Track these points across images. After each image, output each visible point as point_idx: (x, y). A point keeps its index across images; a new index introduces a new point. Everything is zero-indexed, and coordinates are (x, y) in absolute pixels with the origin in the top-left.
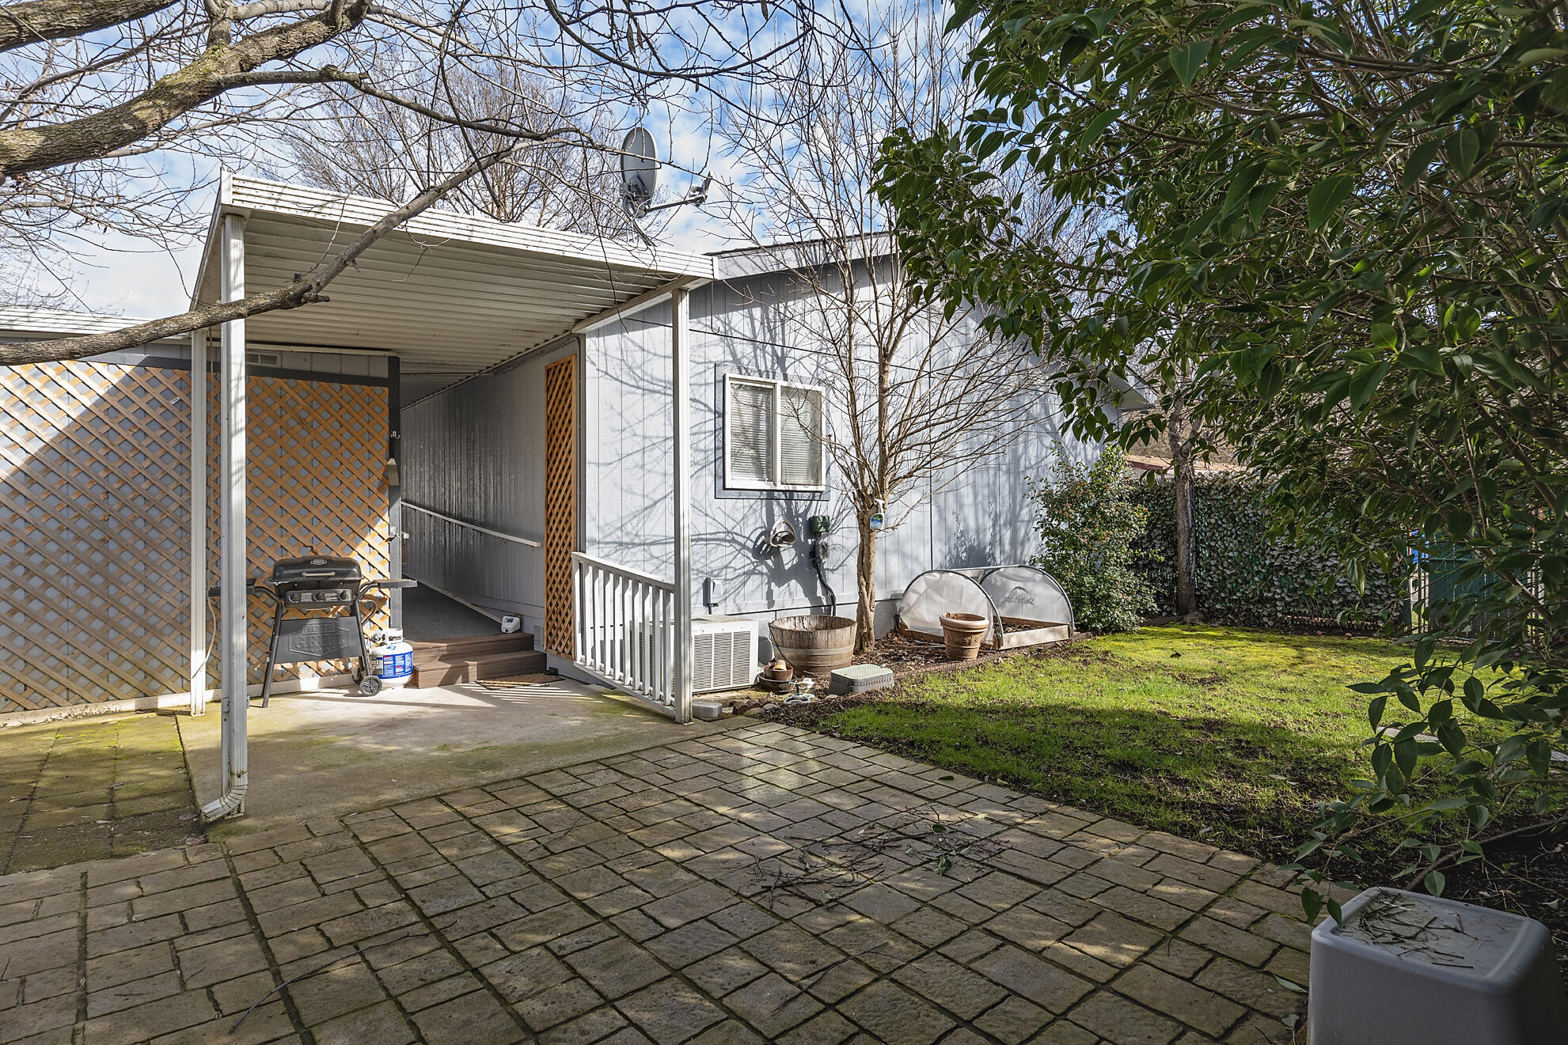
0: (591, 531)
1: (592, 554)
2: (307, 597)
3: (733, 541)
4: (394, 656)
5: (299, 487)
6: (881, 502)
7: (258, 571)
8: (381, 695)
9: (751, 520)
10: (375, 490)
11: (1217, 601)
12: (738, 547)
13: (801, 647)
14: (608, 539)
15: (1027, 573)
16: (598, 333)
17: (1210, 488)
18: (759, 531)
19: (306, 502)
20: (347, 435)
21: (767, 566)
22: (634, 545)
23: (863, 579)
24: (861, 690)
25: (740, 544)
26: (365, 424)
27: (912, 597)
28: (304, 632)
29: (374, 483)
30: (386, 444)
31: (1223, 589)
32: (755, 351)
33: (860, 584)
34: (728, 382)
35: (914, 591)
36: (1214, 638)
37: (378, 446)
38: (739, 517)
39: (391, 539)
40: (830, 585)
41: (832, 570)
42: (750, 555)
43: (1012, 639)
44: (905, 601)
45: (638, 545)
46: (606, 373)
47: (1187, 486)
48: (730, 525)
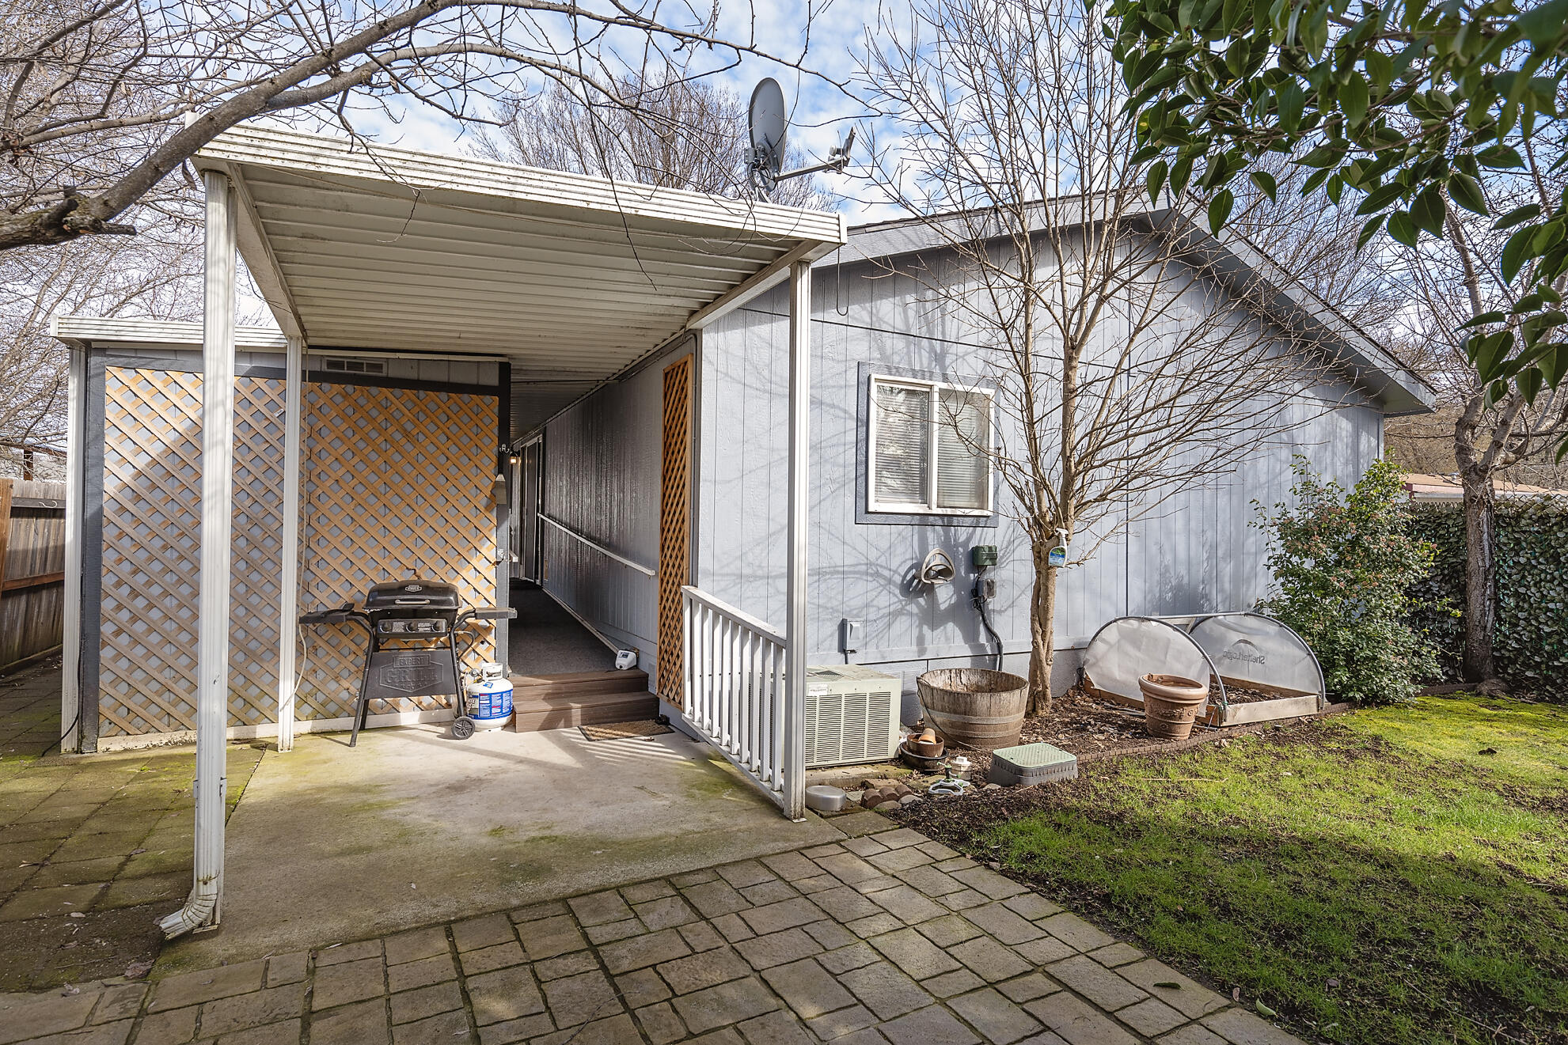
0: (704, 560)
1: (705, 592)
2: (398, 626)
3: (877, 574)
4: (490, 695)
5: (403, 505)
6: (1064, 532)
8: (475, 739)
9: (900, 550)
10: (482, 509)
11: (1529, 667)
12: (882, 582)
13: (955, 712)
14: (726, 570)
15: (1252, 622)
16: (717, 326)
17: (1519, 516)
18: (909, 564)
19: (410, 522)
20: (454, 449)
21: (918, 605)
22: (756, 577)
23: (1037, 626)
24: (1032, 782)
25: (885, 578)
26: (473, 437)
27: (1099, 647)
28: (397, 665)
29: (482, 501)
30: (495, 459)
31: (1538, 651)
32: (908, 347)
33: (1034, 632)
34: (874, 385)
35: (1103, 641)
36: (1535, 723)
37: (486, 461)
38: (884, 545)
39: (498, 563)
40: (996, 630)
41: (1000, 612)
42: (897, 592)
43: (1240, 713)
44: (1091, 651)
45: (761, 578)
46: (727, 374)
47: (1484, 514)
48: (873, 555)
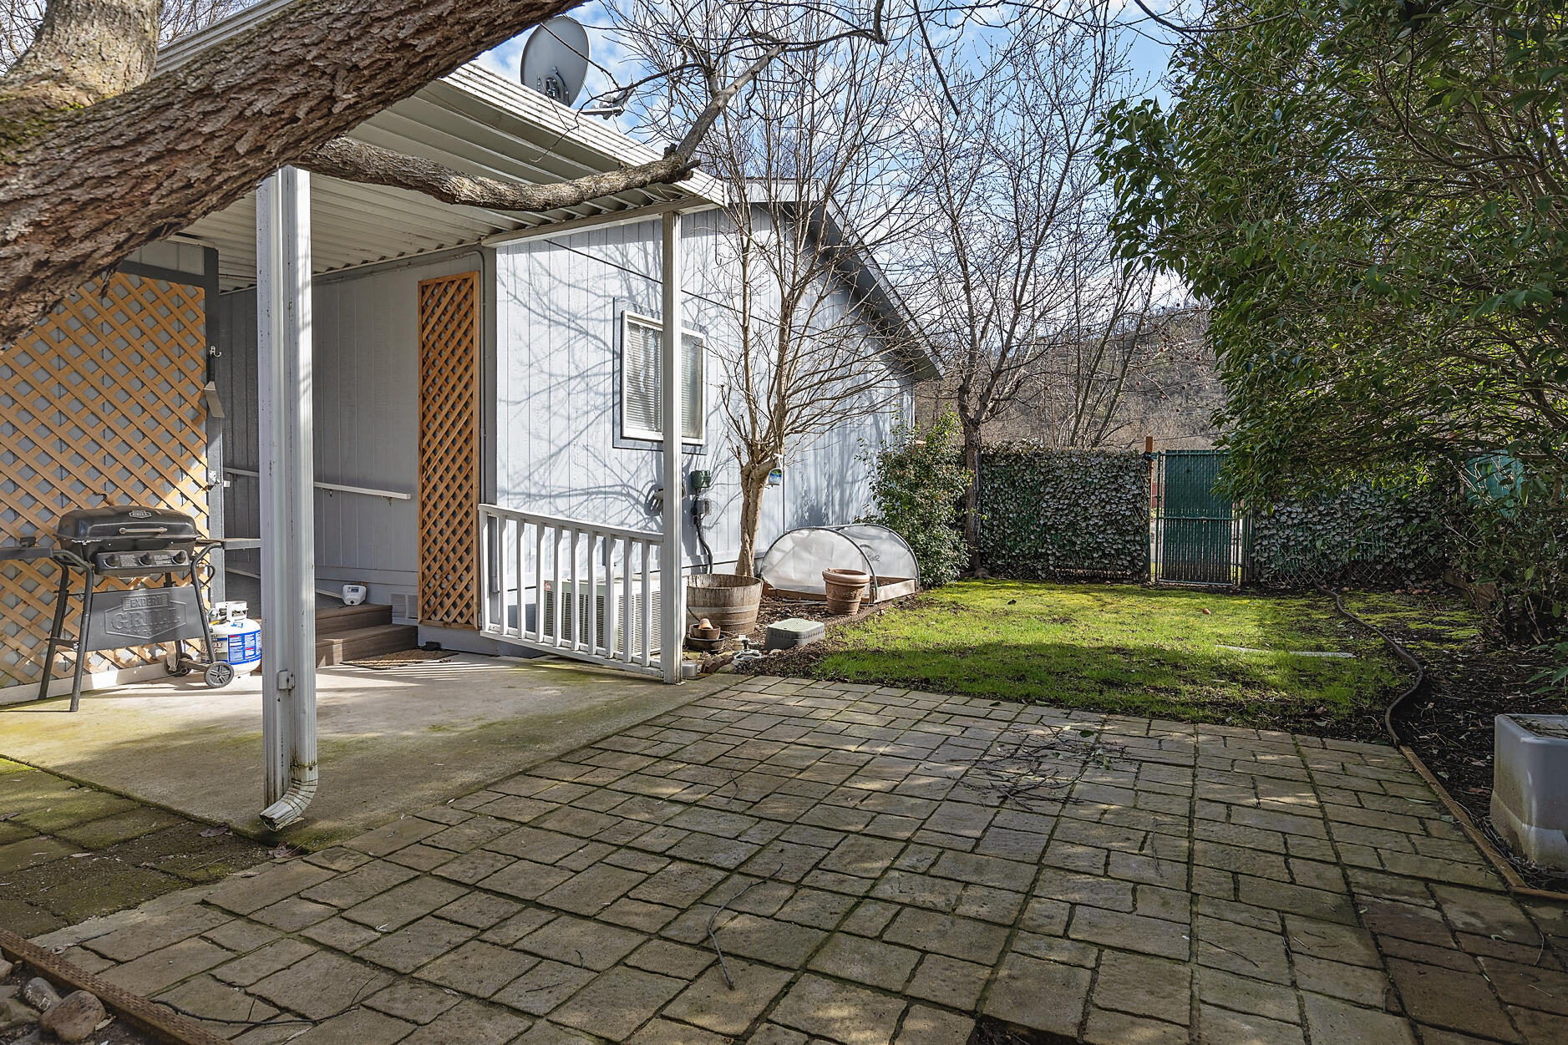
0: (502, 481)
1: (502, 504)
2: (128, 560)
3: (629, 495)
4: (243, 636)
5: (86, 412)
6: (780, 456)
7: (28, 527)
8: (234, 684)
9: (644, 474)
10: (188, 422)
11: (998, 558)
12: (633, 502)
13: (716, 606)
14: (518, 490)
15: (872, 531)
16: (507, 250)
17: (995, 455)
18: (650, 485)
19: (96, 433)
20: (150, 347)
21: (656, 522)
22: (542, 497)
23: (747, 537)
24: (804, 643)
25: (634, 498)
26: (174, 334)
27: (776, 556)
28: (127, 606)
29: (187, 412)
30: (203, 363)
31: (1003, 547)
32: (647, 289)
33: (743, 539)
34: (626, 320)
35: (778, 550)
36: (1017, 588)
37: (192, 365)
38: (633, 469)
39: (210, 487)
40: (707, 542)
41: (709, 528)
42: (642, 511)
43: (884, 593)
44: (767, 559)
45: (545, 497)
46: (515, 297)
47: (976, 453)
48: (626, 477)
